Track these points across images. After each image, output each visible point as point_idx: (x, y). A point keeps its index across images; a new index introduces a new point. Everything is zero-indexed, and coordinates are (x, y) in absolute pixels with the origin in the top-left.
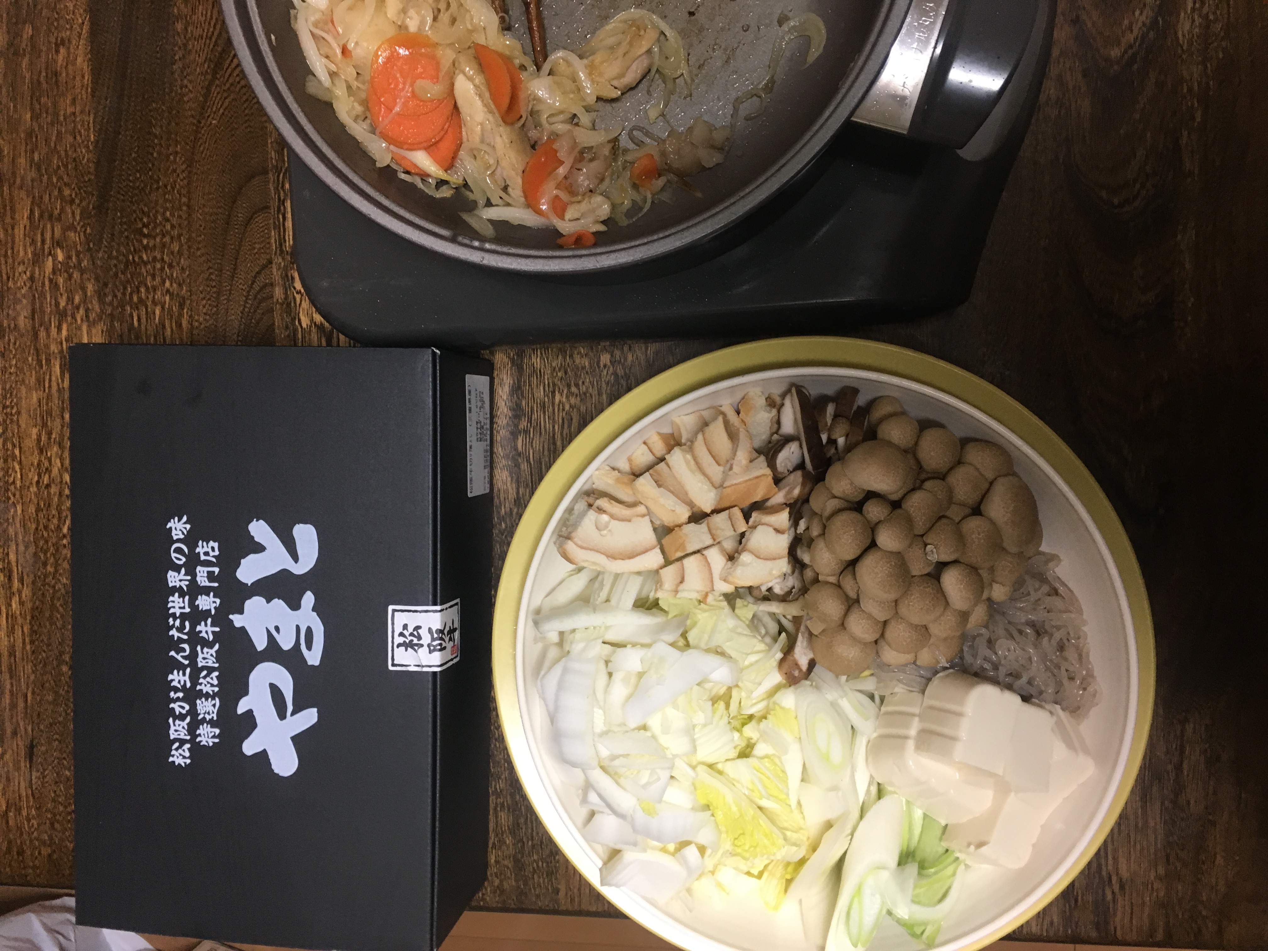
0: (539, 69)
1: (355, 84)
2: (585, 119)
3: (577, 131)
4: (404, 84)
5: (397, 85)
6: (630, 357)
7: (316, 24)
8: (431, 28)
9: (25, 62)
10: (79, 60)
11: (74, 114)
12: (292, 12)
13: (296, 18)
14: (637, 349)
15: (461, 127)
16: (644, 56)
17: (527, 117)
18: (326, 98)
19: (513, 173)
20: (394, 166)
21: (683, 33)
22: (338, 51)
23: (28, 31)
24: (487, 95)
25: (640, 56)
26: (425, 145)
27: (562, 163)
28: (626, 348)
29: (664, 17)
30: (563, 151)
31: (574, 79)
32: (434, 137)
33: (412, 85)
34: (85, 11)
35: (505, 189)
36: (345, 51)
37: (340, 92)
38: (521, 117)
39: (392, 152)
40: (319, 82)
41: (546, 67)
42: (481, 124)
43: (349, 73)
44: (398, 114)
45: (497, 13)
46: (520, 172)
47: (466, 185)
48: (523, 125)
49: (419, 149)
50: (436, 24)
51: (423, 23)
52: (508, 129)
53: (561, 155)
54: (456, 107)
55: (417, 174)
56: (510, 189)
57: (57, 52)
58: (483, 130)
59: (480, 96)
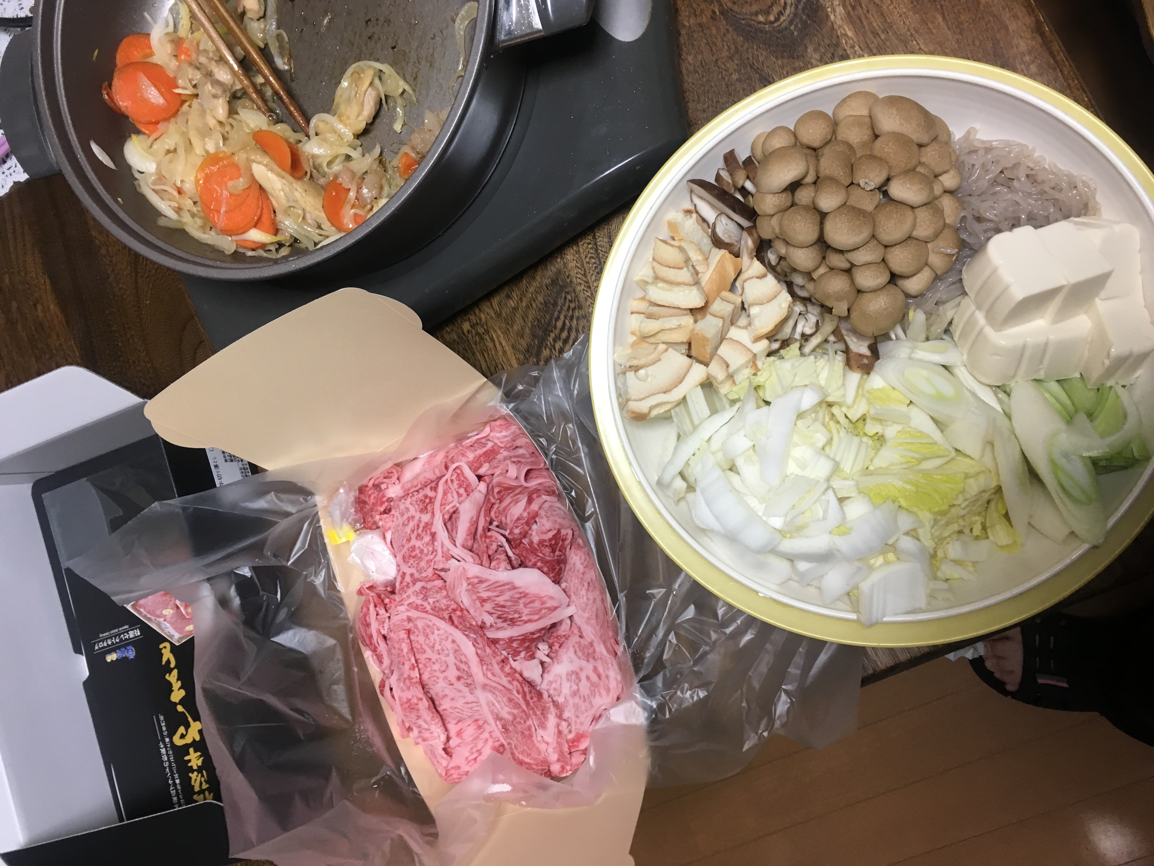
0: (308, 136)
1: (195, 209)
2: (354, 154)
3: (352, 165)
4: (222, 191)
5: (217, 192)
6: (483, 316)
7: (155, 183)
8: (224, 145)
9: (20, 327)
10: (52, 307)
11: (60, 344)
12: (136, 183)
13: (139, 185)
14: (485, 308)
15: (268, 199)
16: (370, 89)
17: (311, 172)
18: (179, 226)
19: (317, 212)
20: (241, 250)
21: (393, 64)
22: (175, 193)
23: (14, 305)
24: (275, 167)
25: (366, 91)
26: (253, 223)
27: (349, 190)
28: (477, 312)
29: (377, 60)
30: (345, 181)
31: (334, 131)
32: (255, 215)
33: (227, 189)
34: (43, 273)
35: (319, 227)
36: (180, 192)
37: (187, 219)
38: (306, 172)
39: (236, 241)
40: (169, 218)
41: (312, 132)
42: (283, 190)
43: (188, 203)
44: (226, 212)
45: (265, 115)
46: (321, 209)
47: (296, 240)
48: (311, 176)
49: (251, 228)
50: (227, 142)
51: (217, 144)
52: (299, 183)
53: (346, 185)
54: (260, 186)
55: (258, 248)
56: (322, 226)
57: (36, 309)
58: (285, 195)
59: (272, 170)
